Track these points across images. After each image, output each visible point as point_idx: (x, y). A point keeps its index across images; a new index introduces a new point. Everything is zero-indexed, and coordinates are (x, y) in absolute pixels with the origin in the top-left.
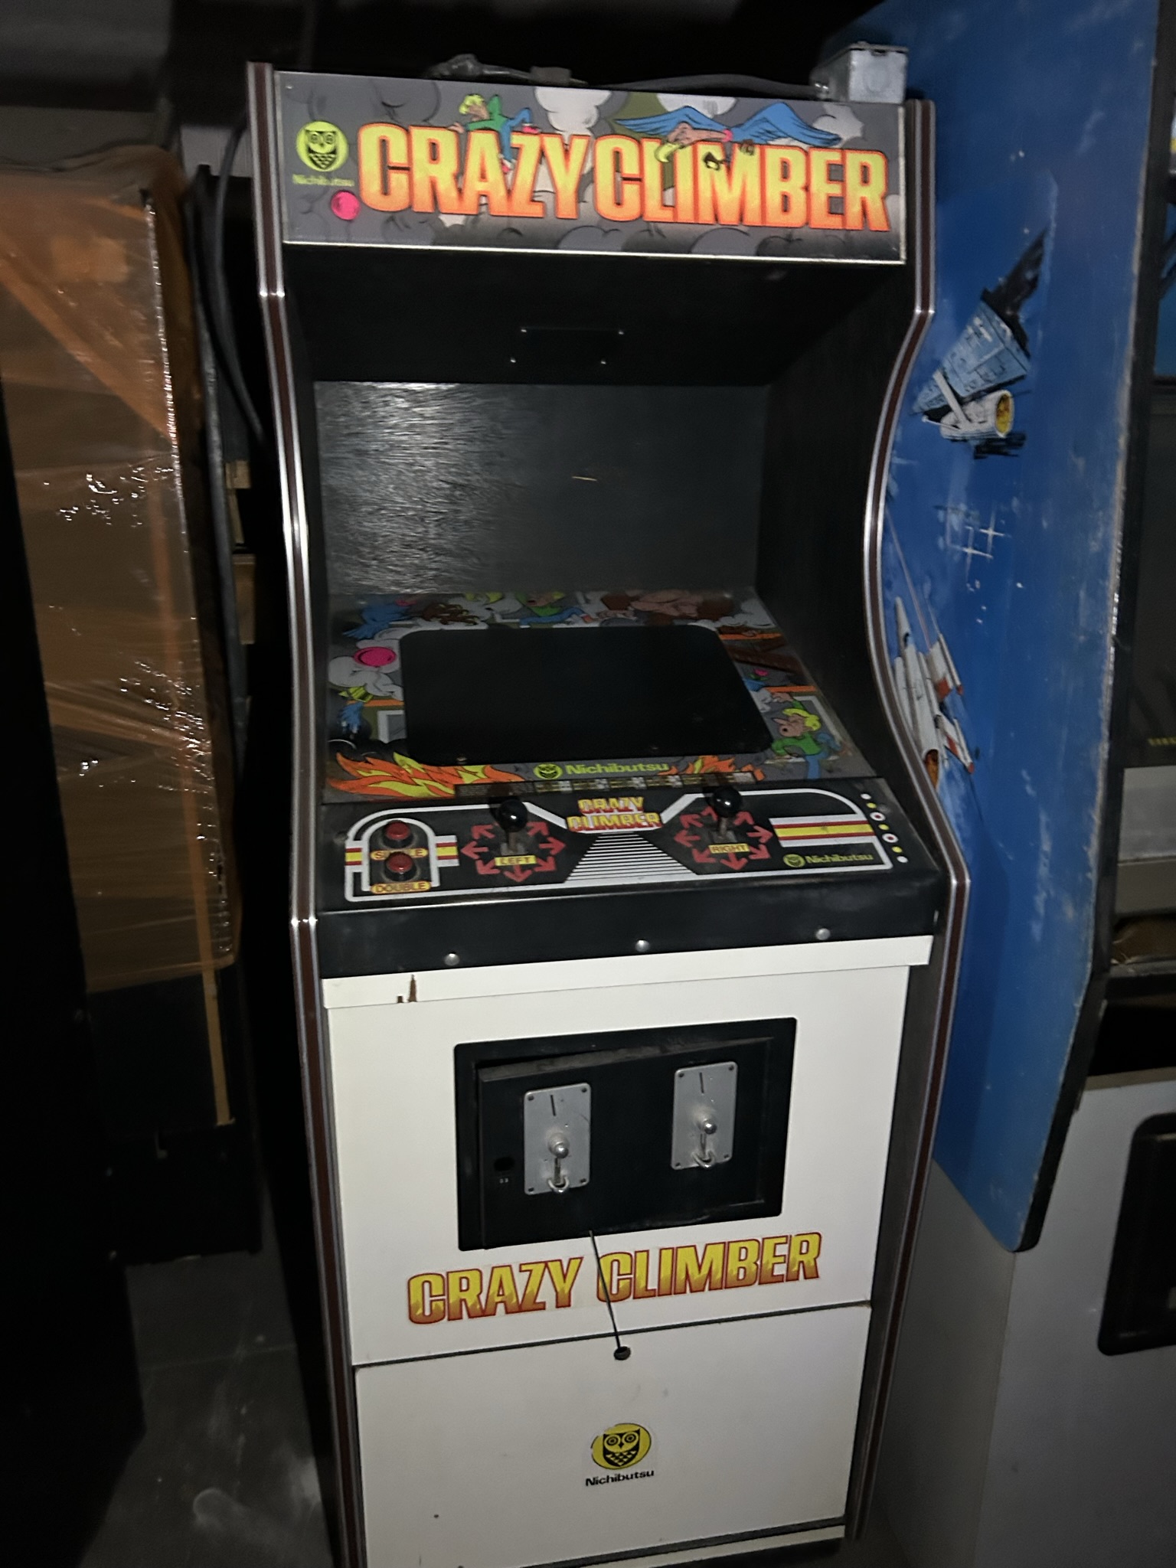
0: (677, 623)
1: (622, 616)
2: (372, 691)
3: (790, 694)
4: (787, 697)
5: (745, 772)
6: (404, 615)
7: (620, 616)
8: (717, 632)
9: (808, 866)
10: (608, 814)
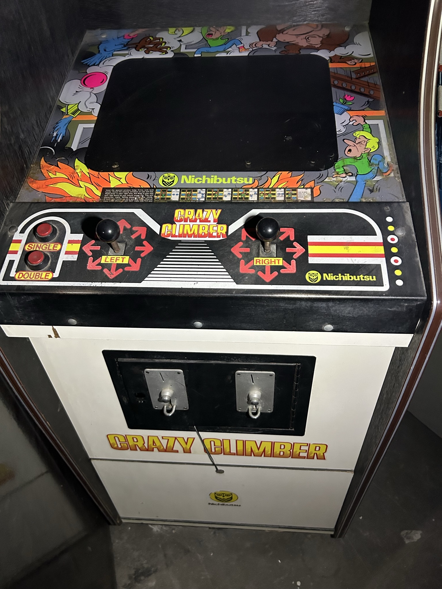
0: (303, 52)
1: (267, 47)
2: (82, 108)
3: (365, 118)
4: (360, 120)
5: (307, 188)
6: (125, 46)
7: (265, 46)
8: (329, 61)
9: (323, 283)
10: (191, 224)
